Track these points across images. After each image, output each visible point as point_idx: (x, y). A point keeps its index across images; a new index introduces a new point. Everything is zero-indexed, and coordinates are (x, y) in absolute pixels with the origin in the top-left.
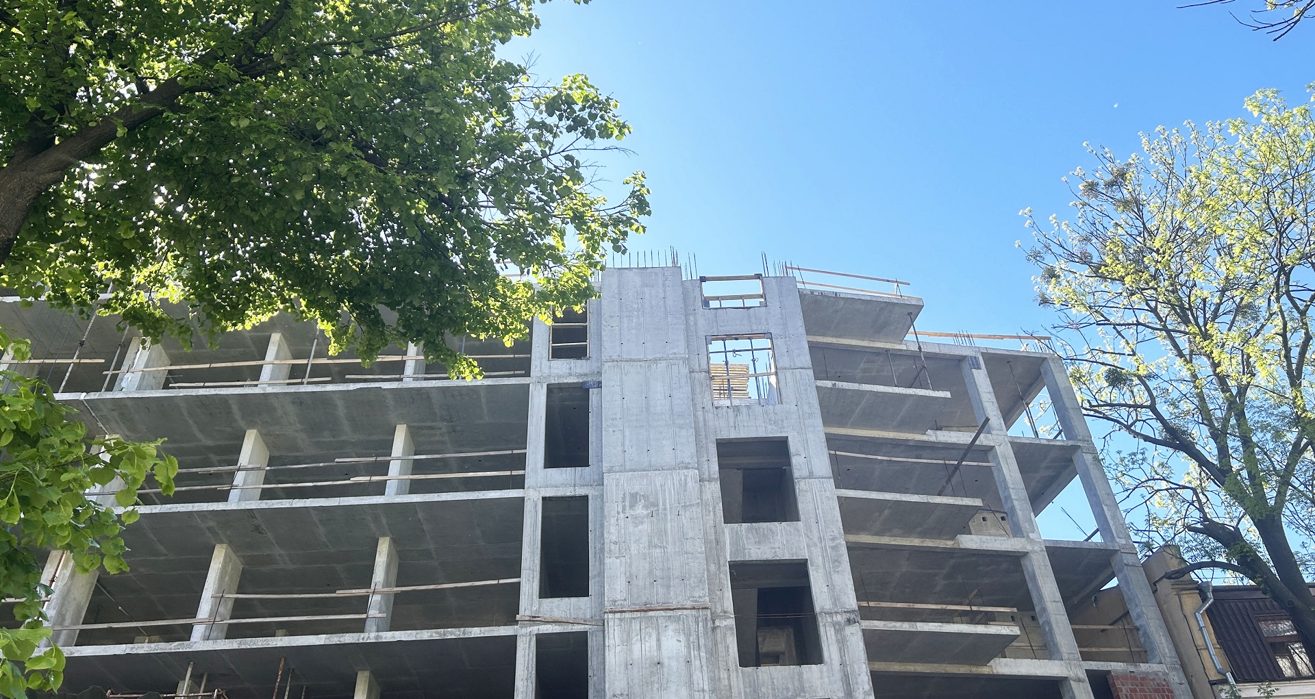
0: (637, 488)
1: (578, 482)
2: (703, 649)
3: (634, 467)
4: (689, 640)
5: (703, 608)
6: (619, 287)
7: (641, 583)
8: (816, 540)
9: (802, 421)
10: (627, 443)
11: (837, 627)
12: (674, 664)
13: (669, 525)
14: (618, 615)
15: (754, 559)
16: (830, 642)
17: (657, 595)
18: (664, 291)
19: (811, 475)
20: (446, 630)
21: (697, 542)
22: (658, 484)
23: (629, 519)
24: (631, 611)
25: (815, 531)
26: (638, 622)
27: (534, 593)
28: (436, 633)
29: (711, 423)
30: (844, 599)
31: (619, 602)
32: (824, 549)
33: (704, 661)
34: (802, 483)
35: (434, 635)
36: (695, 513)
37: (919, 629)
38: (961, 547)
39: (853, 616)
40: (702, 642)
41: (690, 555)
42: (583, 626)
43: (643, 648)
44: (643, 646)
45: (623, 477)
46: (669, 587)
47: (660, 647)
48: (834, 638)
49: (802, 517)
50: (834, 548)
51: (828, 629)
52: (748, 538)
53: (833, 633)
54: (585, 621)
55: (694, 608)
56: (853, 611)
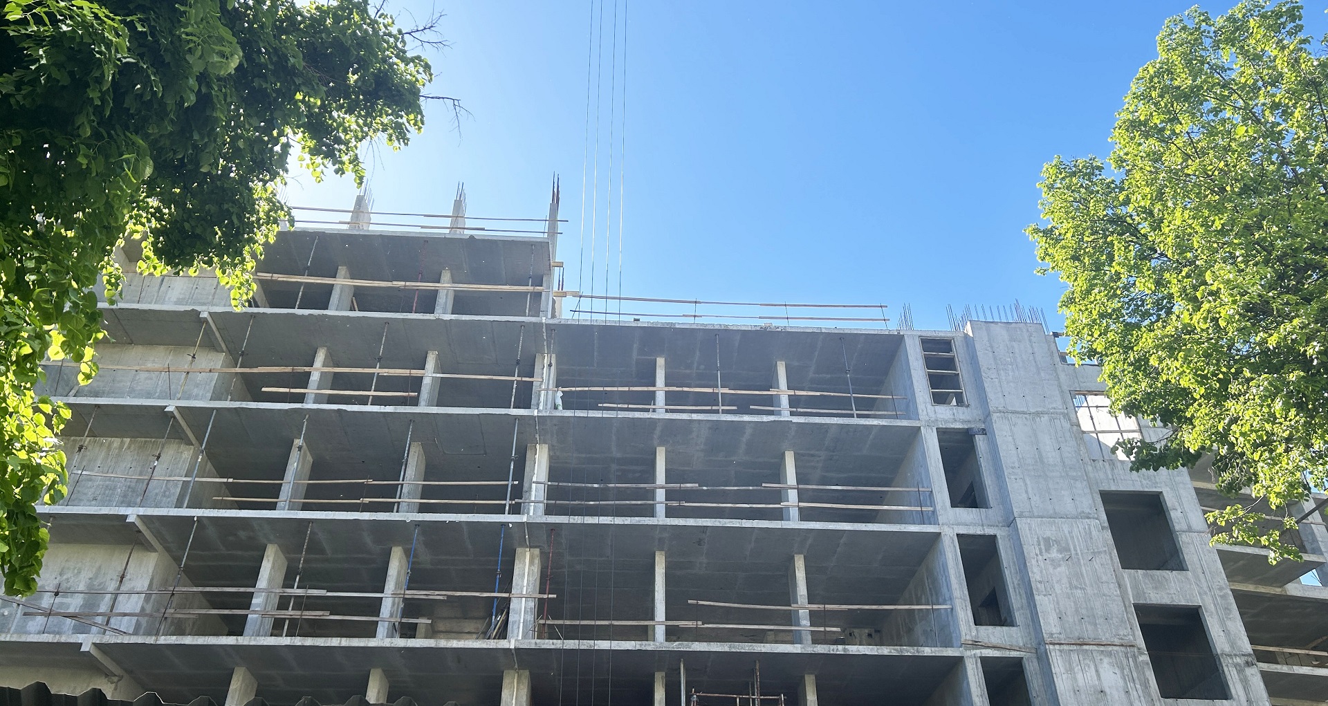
0: (1048, 534)
1: (985, 522)
2: (1137, 681)
3: (1041, 514)
4: (1123, 673)
5: (1130, 646)
6: (989, 340)
7: (1071, 620)
8: (1206, 589)
9: (1172, 478)
10: (1030, 490)
11: (1238, 668)
12: (1115, 693)
13: (1083, 568)
14: (1057, 647)
15: (1155, 602)
16: (1234, 681)
17: (1088, 632)
18: (1032, 346)
19: (1190, 530)
20: (902, 647)
21: (1112, 586)
22: (1066, 532)
23: (1048, 561)
24: (1068, 644)
25: (1203, 580)
26: (1076, 654)
27: (970, 620)
28: (894, 649)
29: (1091, 475)
30: (1239, 643)
31: (1056, 635)
32: (1214, 598)
33: (1140, 692)
34: (1184, 536)
35: (892, 651)
36: (1104, 560)
37: (1296, 672)
38: (1288, 594)
39: (1250, 659)
40: (1135, 675)
41: (1108, 598)
42: (1018, 653)
43: (1086, 677)
44: (1085, 675)
45: (1034, 522)
46: (1096, 625)
47: (1100, 677)
48: (1237, 677)
49: (1189, 567)
50: (1224, 597)
51: (1230, 669)
52: (1145, 584)
53: (1235, 673)
54: (1020, 648)
55: (1122, 645)
56: (1249, 655)
